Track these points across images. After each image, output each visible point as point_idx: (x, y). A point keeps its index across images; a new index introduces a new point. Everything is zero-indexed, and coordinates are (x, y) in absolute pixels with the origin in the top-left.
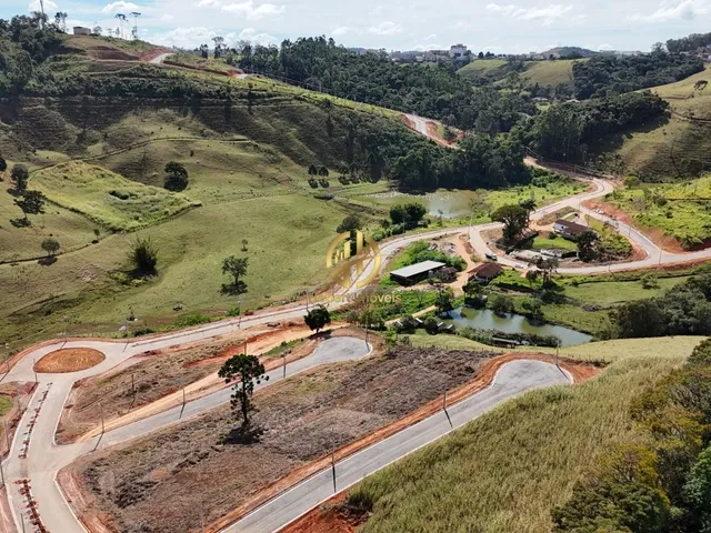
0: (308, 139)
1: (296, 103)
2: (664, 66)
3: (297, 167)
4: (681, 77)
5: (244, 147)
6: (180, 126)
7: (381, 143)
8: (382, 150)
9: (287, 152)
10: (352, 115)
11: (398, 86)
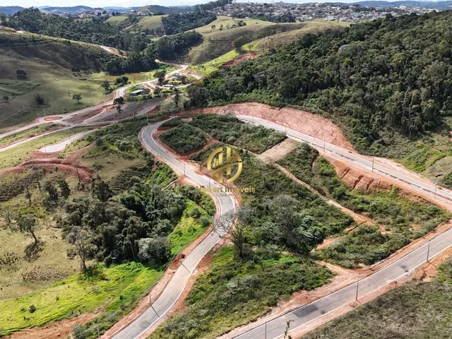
0: (66, 59)
1: (55, 43)
3: (65, 69)
4: (207, 23)
5: (41, 62)
6: (9, 55)
7: (96, 57)
8: (98, 60)
9: (58, 63)
10: (80, 46)
11: (86, 33)
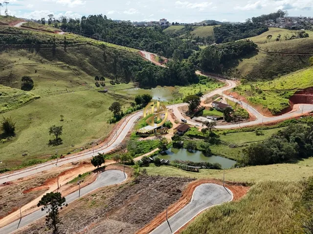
0: (94, 63)
1: (88, 46)
2: (252, 29)
3: (89, 76)
5: (62, 67)
6: (30, 58)
7: (130, 65)
8: (130, 68)
9: (84, 70)
10: (115, 52)
11: (137, 38)
